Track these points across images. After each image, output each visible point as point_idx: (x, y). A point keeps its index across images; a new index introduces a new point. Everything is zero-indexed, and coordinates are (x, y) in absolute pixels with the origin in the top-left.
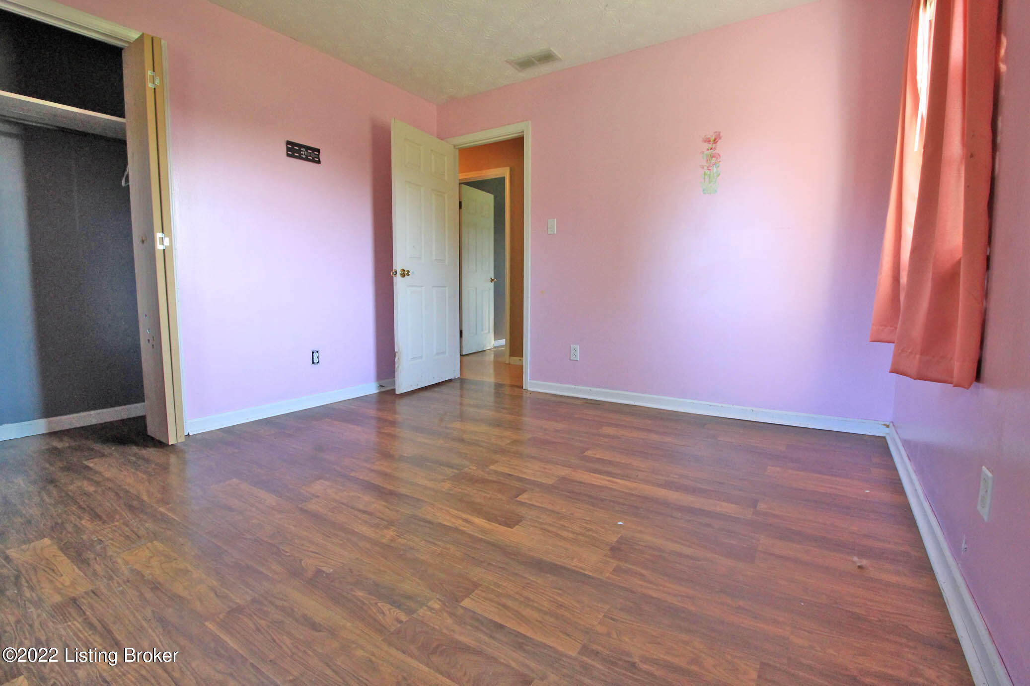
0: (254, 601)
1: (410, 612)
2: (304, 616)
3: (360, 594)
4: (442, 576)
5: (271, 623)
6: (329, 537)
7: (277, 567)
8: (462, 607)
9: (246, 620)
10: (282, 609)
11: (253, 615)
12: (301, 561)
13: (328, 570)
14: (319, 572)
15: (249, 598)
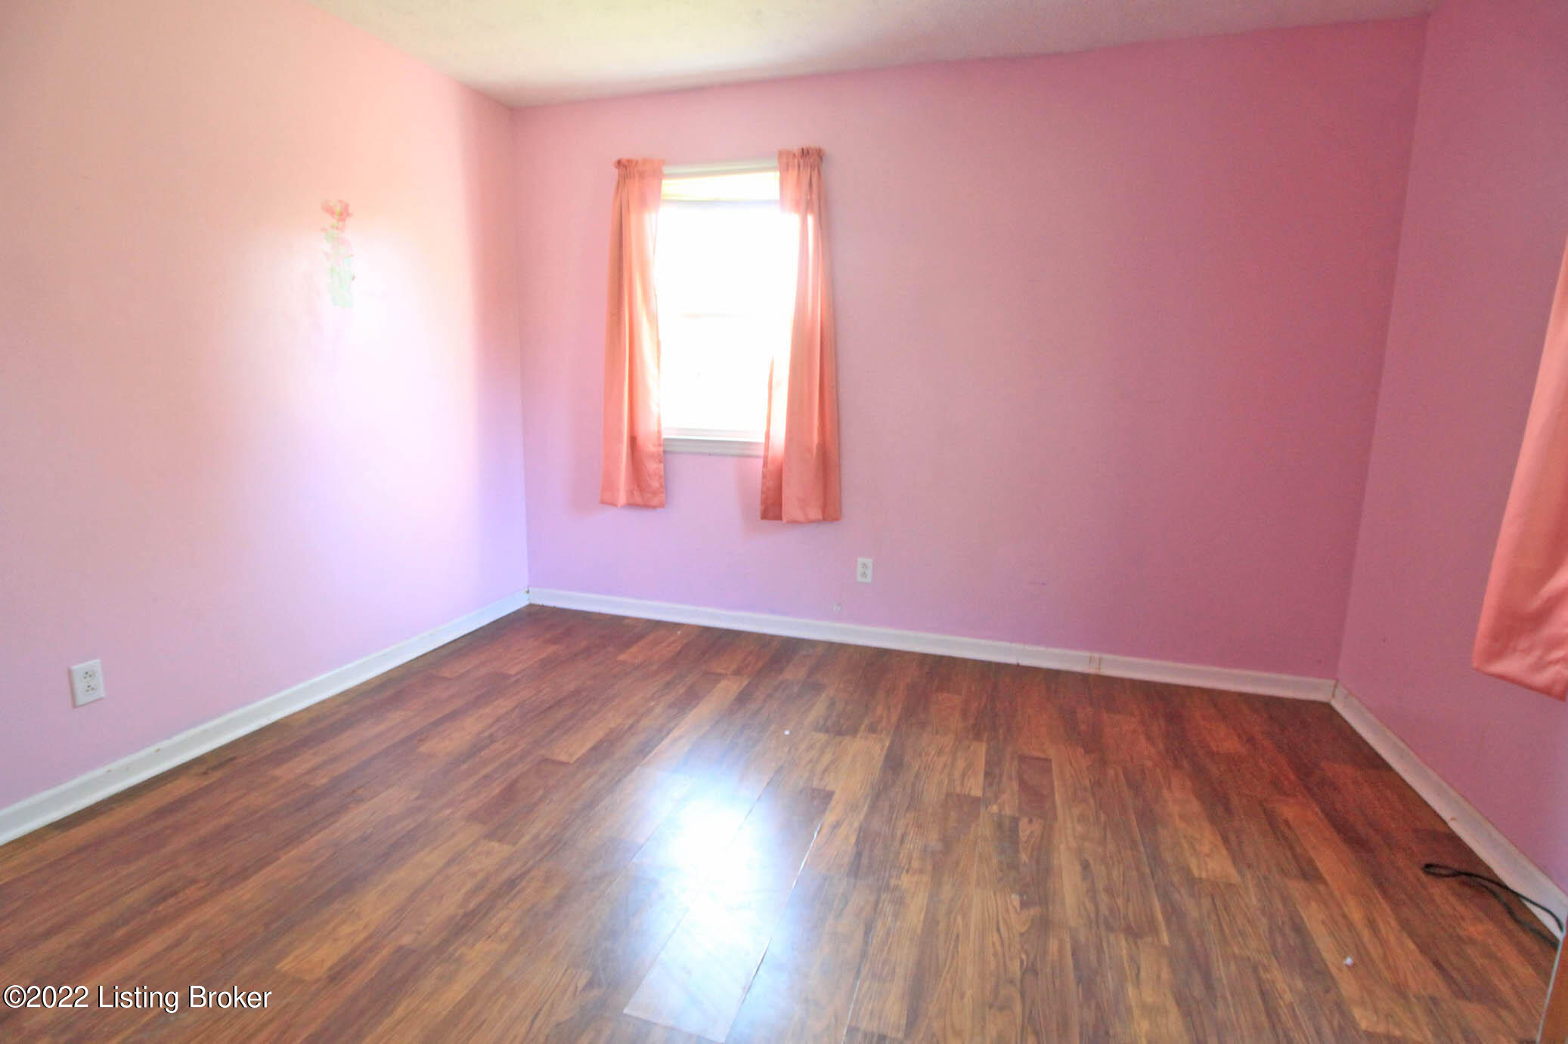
0: (1109, 928)
1: (1015, 821)
2: (1084, 879)
3: (1024, 857)
4: (953, 815)
5: (1113, 896)
6: (958, 936)
7: (1053, 946)
8: (984, 793)
9: (1131, 917)
10: (1094, 899)
11: (1122, 915)
12: (1022, 935)
13: (1015, 899)
14: (1024, 905)
15: (1112, 937)
